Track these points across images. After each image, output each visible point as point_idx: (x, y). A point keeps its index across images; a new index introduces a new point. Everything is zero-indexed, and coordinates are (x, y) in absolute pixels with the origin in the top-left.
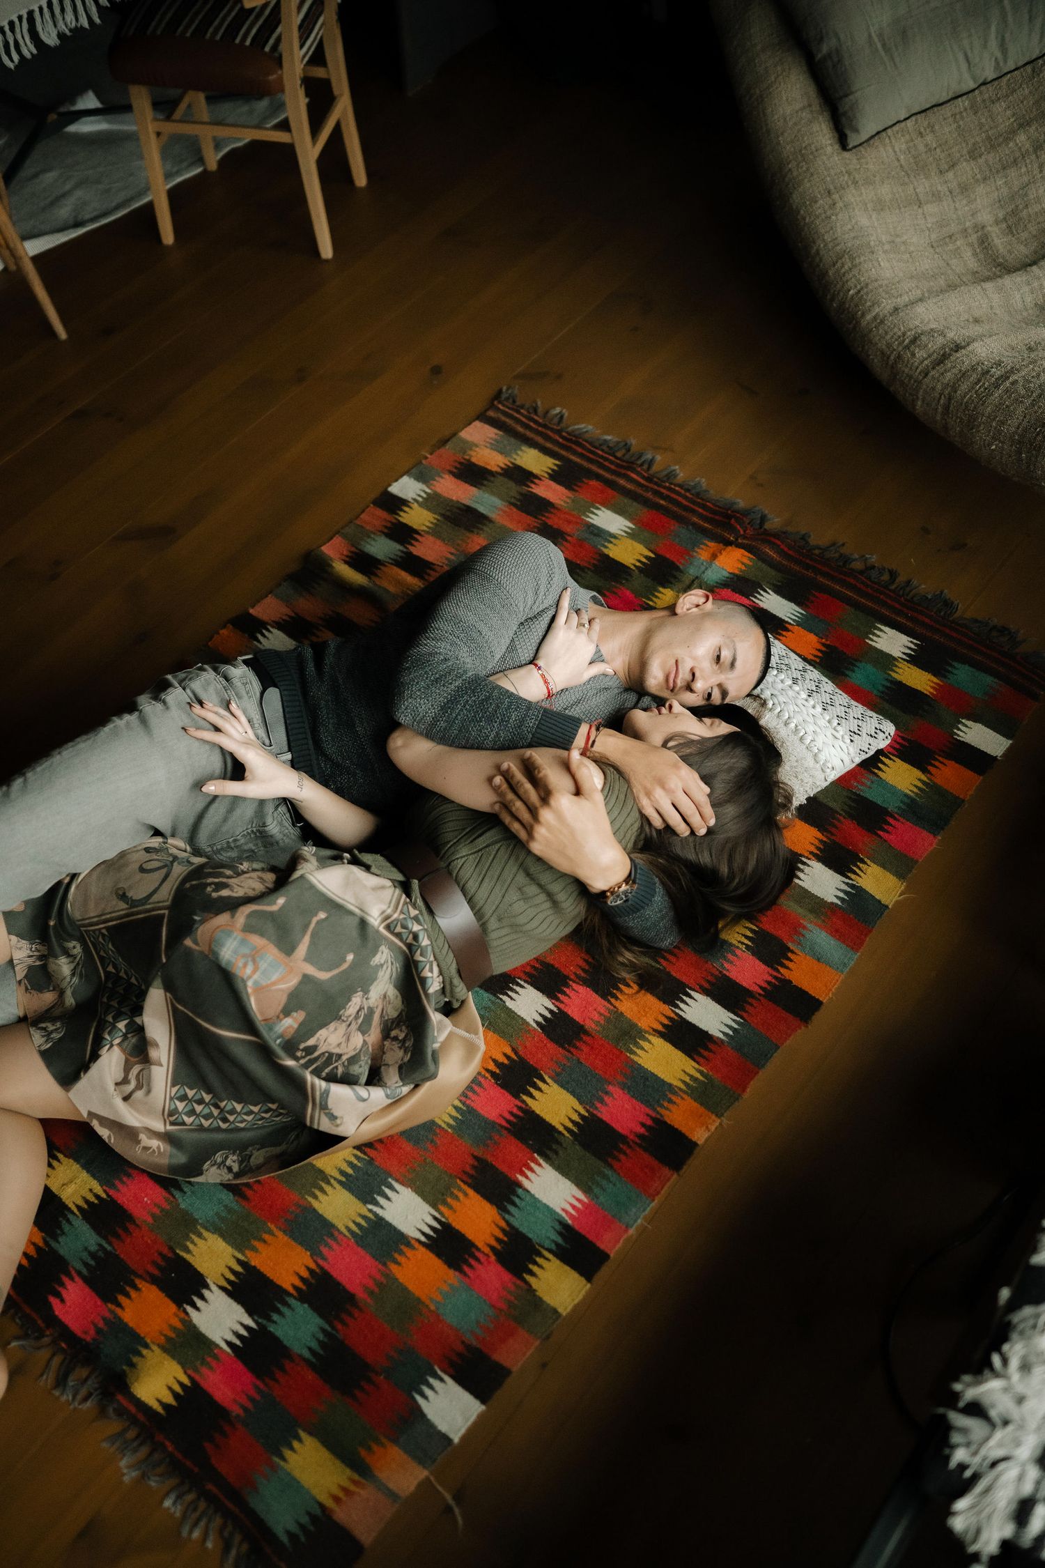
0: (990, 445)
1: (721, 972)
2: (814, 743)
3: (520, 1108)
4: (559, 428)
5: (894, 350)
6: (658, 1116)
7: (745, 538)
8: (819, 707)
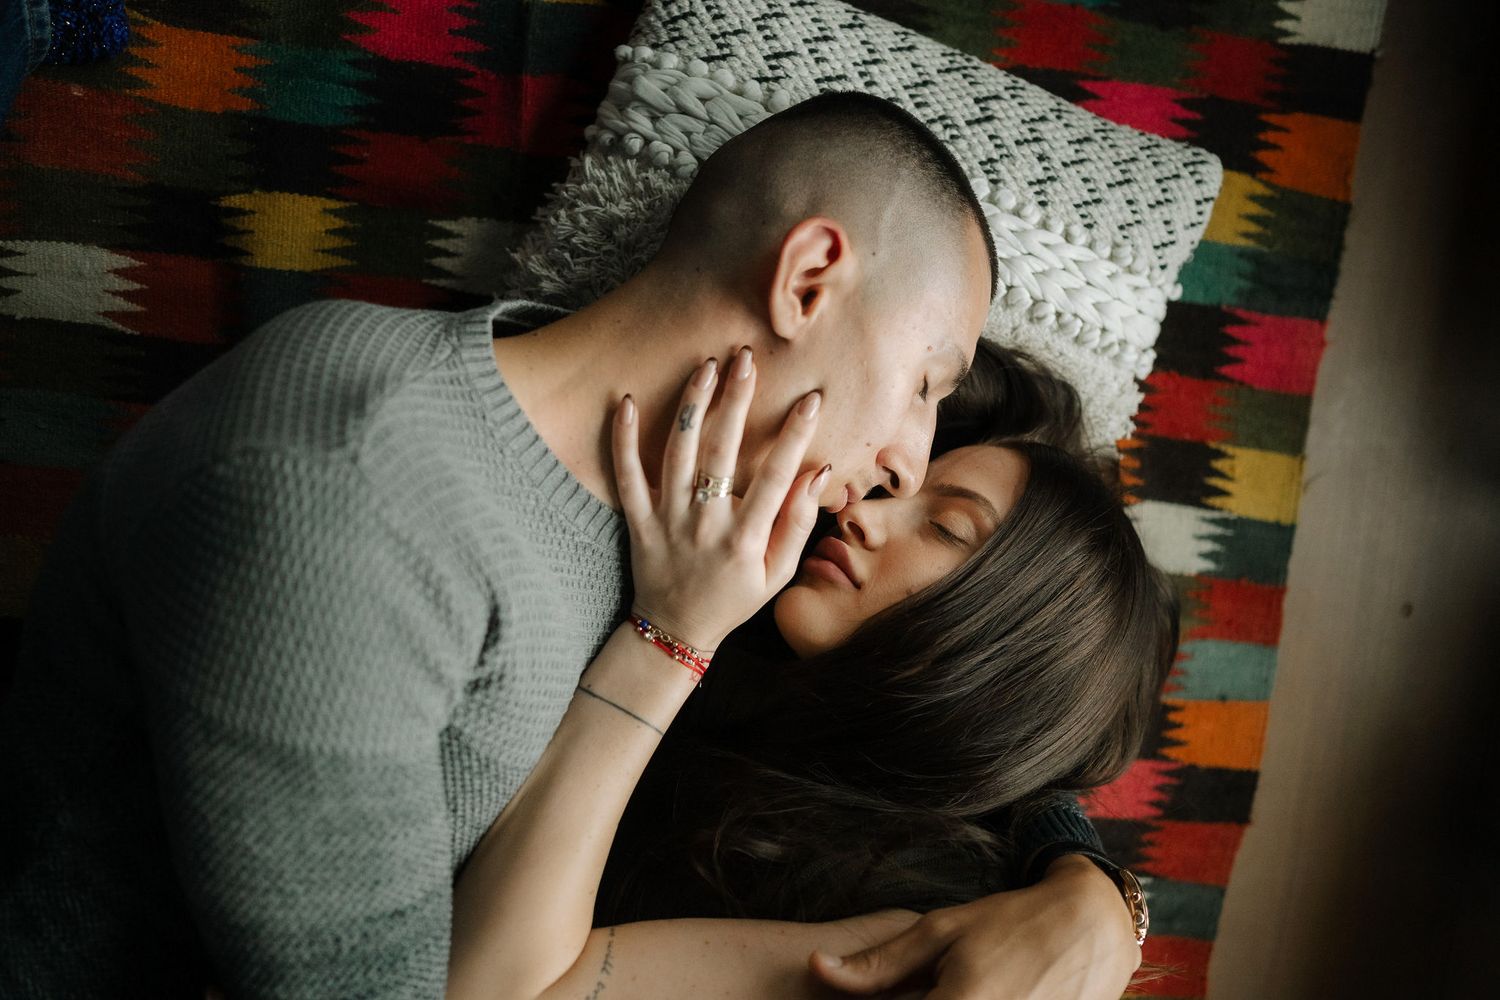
8: (1078, 230)
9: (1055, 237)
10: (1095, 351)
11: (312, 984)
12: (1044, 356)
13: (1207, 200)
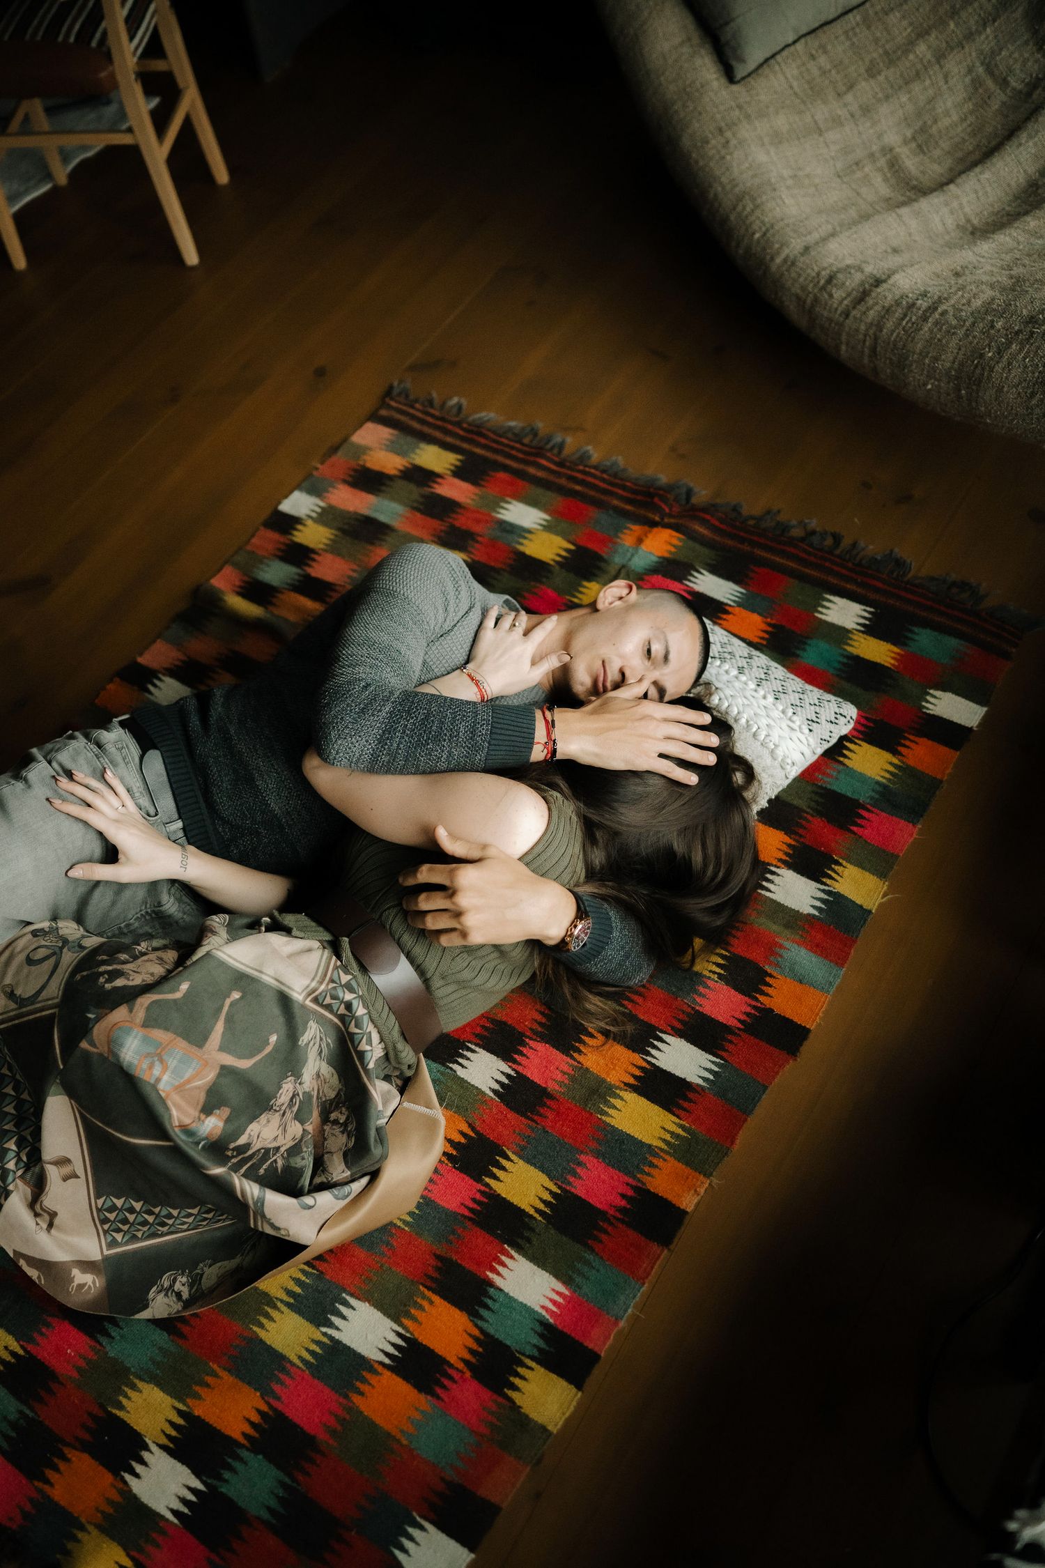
0: (925, 384)
1: (693, 1008)
2: (770, 738)
3: (482, 1193)
4: (457, 419)
5: (810, 293)
6: (639, 1185)
7: (671, 516)
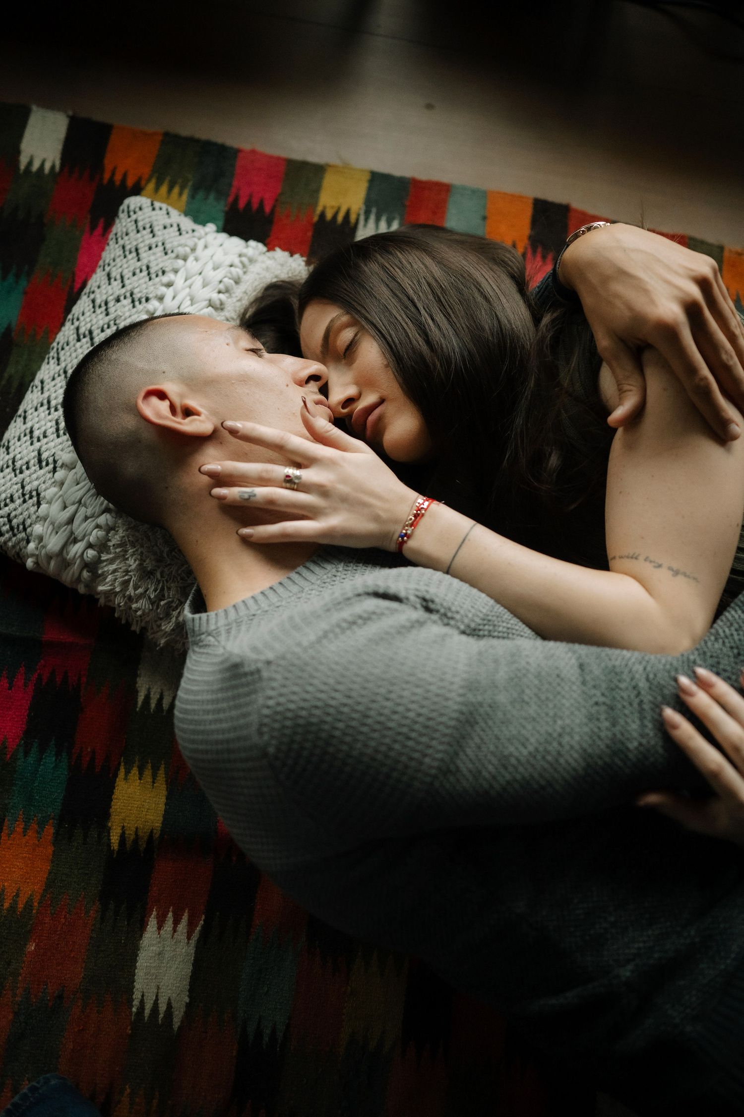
8: (165, 279)
9: (169, 293)
10: (245, 273)
11: (626, 722)
12: (246, 302)
13: (152, 205)
